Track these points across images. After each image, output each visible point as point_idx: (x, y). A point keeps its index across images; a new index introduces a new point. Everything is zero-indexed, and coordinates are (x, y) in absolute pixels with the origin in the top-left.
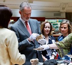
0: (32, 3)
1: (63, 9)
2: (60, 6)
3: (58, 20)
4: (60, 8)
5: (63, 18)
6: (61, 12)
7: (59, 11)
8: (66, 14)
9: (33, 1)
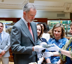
0: (33, 2)
1: (67, 9)
2: (64, 5)
3: (61, 21)
4: (64, 8)
5: (67, 19)
6: (65, 12)
7: (63, 12)
8: (70, 14)
9: (34, 1)
